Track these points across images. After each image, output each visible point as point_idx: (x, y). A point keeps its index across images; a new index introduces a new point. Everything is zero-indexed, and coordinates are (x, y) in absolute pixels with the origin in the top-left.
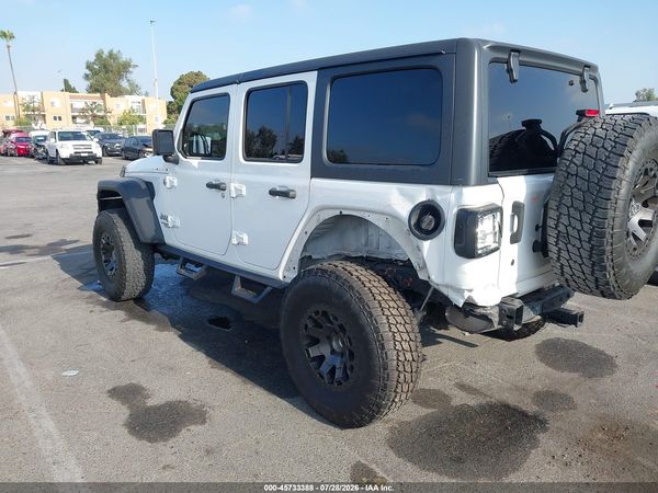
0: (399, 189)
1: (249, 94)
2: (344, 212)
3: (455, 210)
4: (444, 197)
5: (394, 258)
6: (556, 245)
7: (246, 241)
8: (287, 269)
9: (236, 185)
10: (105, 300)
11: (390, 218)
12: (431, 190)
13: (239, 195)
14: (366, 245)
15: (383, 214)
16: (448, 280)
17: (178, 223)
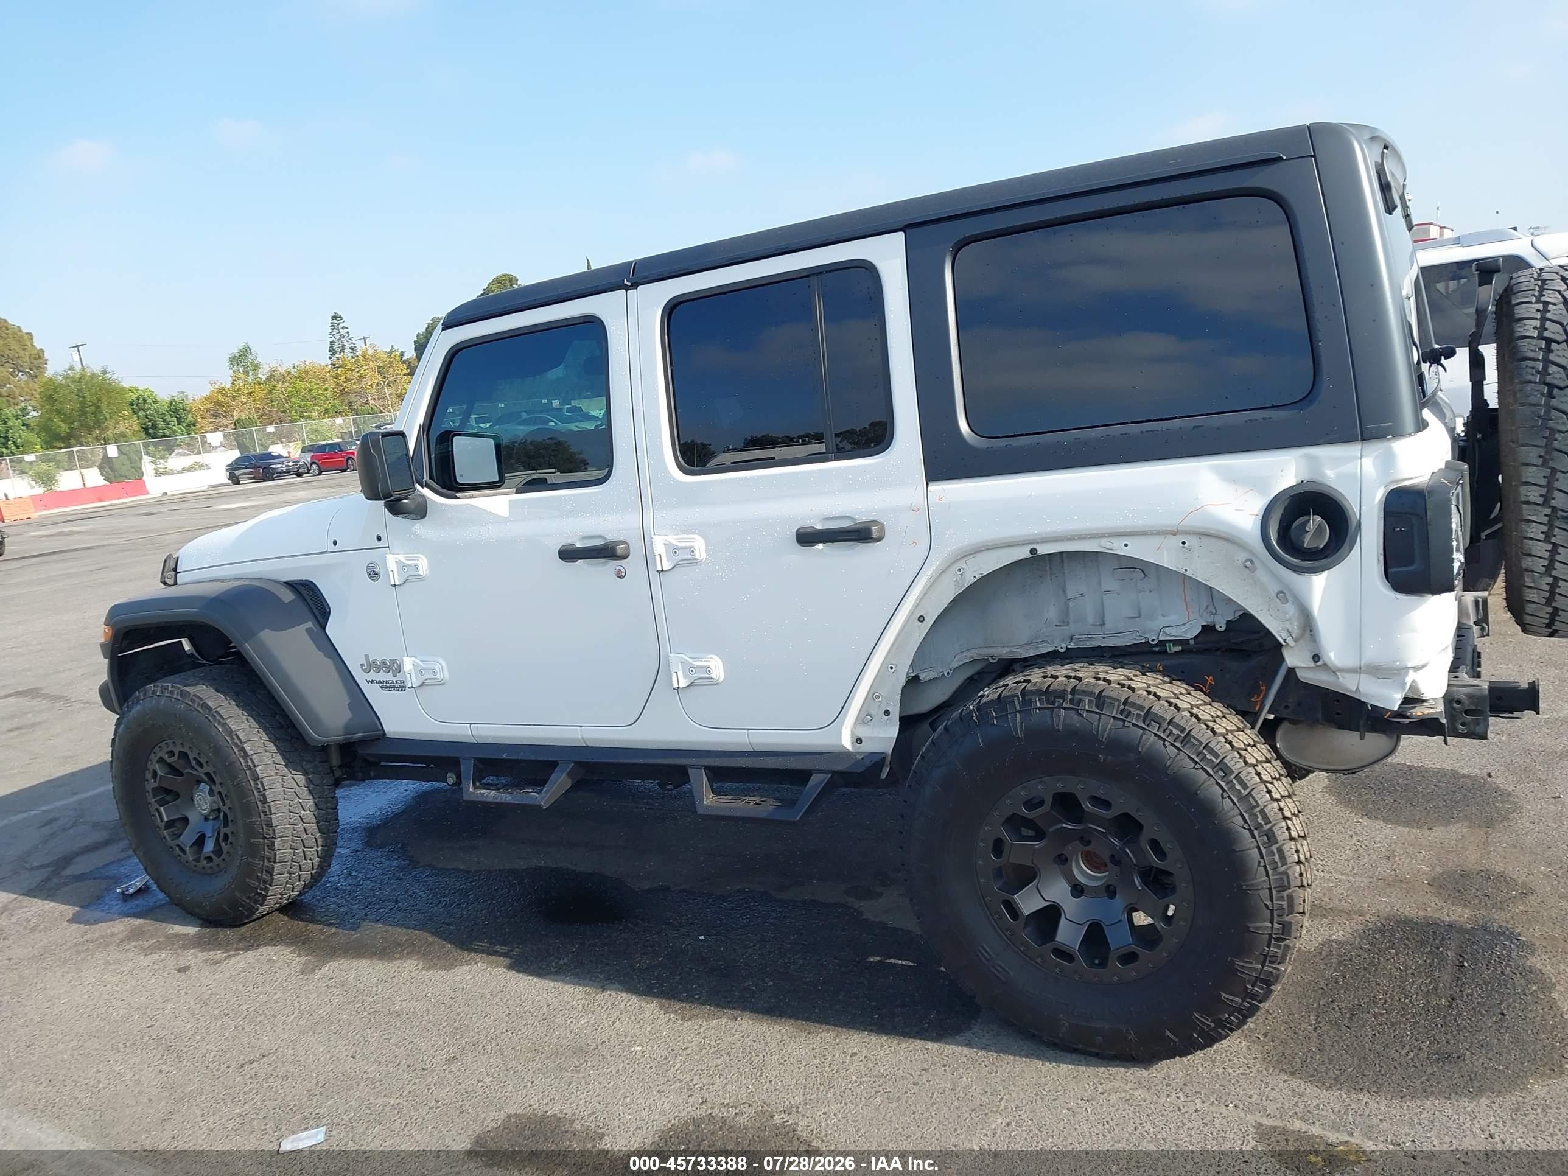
0: (1217, 470)
1: (673, 310)
2: (1043, 549)
3: (1380, 494)
4: (1346, 468)
5: (1152, 637)
6: (1547, 539)
7: (718, 671)
8: (865, 717)
9: (672, 539)
10: (192, 930)
11: (1191, 541)
12: (1309, 457)
13: (685, 561)
14: (1064, 622)
15: (1174, 533)
16: (1373, 654)
17: (442, 670)
